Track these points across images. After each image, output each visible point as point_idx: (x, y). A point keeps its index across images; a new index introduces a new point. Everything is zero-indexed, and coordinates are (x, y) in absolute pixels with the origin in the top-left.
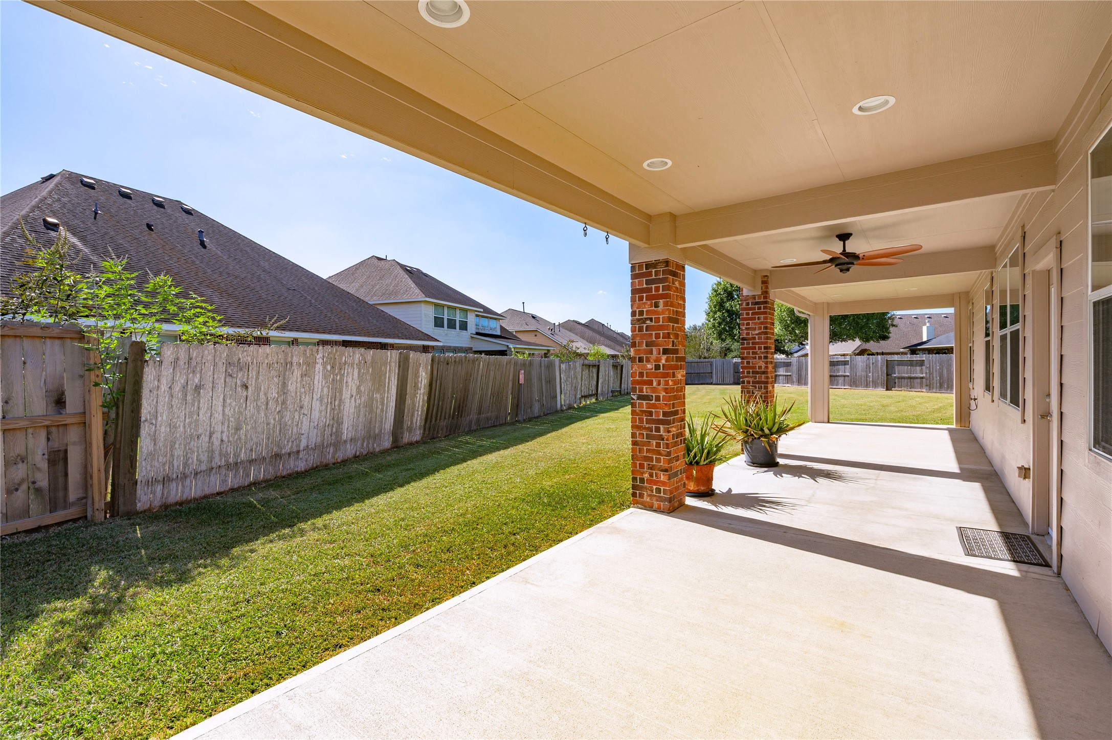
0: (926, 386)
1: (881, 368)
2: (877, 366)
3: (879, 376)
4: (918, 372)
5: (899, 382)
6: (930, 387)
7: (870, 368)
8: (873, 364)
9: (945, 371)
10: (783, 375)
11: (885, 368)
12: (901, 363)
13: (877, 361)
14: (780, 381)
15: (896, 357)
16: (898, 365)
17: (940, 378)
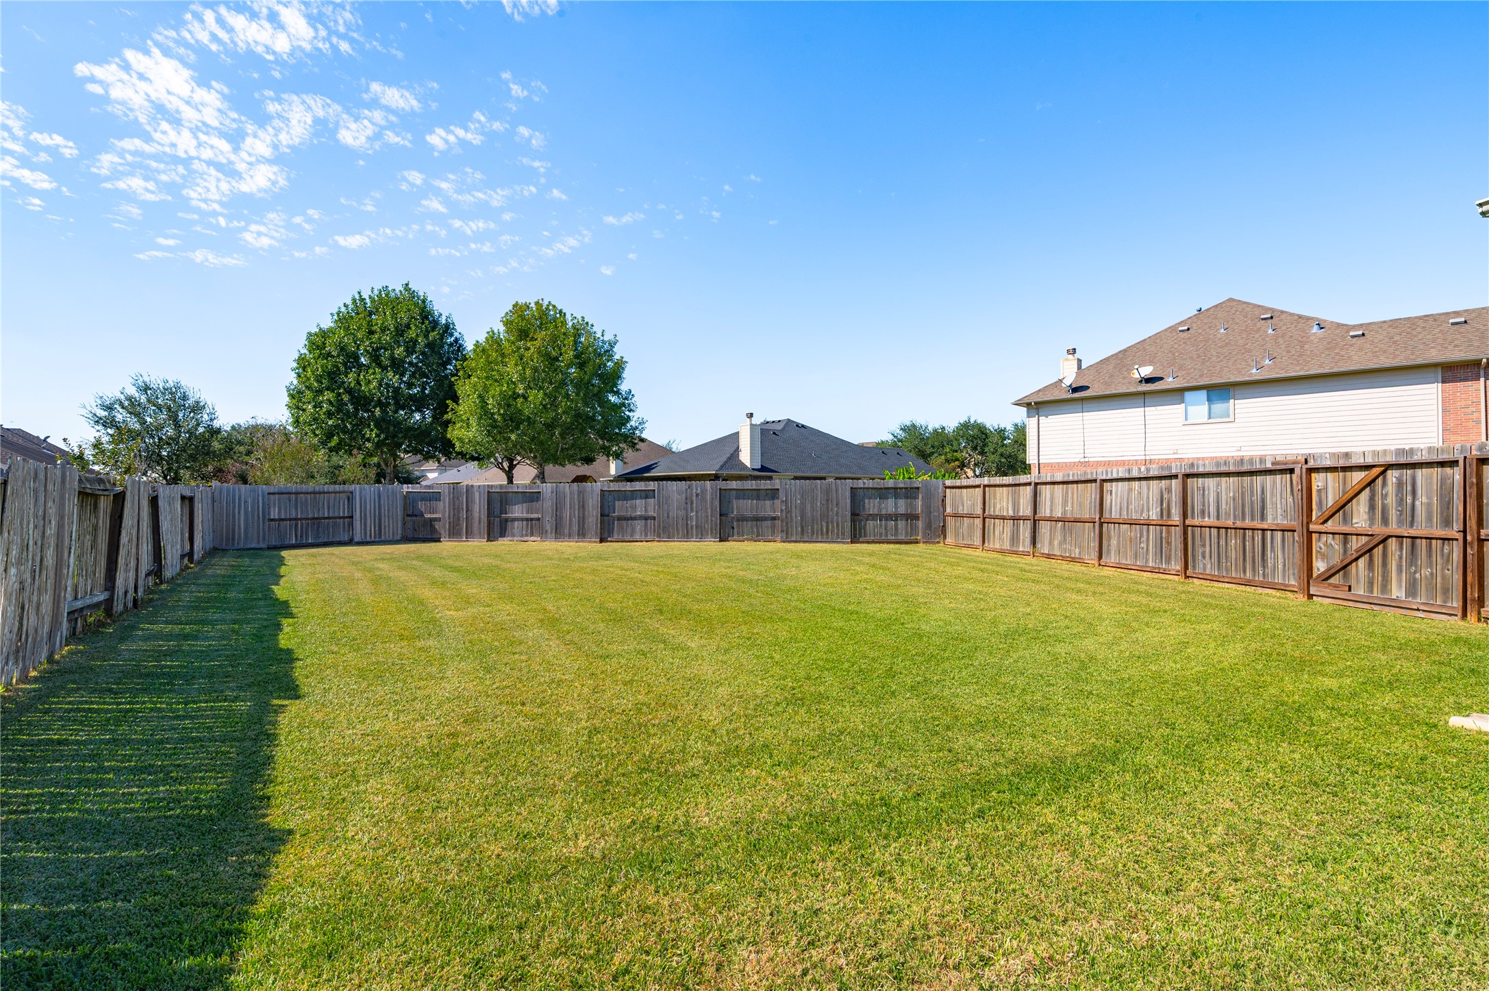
0: (782, 531)
1: (712, 503)
2: (704, 499)
3: (707, 517)
4: (768, 508)
5: (738, 527)
6: (787, 534)
7: (692, 503)
8: (697, 495)
9: (808, 507)
10: (522, 519)
11: (717, 503)
12: (742, 494)
13: (704, 491)
14: (516, 531)
15: (734, 484)
16: (738, 498)
17: (802, 518)
